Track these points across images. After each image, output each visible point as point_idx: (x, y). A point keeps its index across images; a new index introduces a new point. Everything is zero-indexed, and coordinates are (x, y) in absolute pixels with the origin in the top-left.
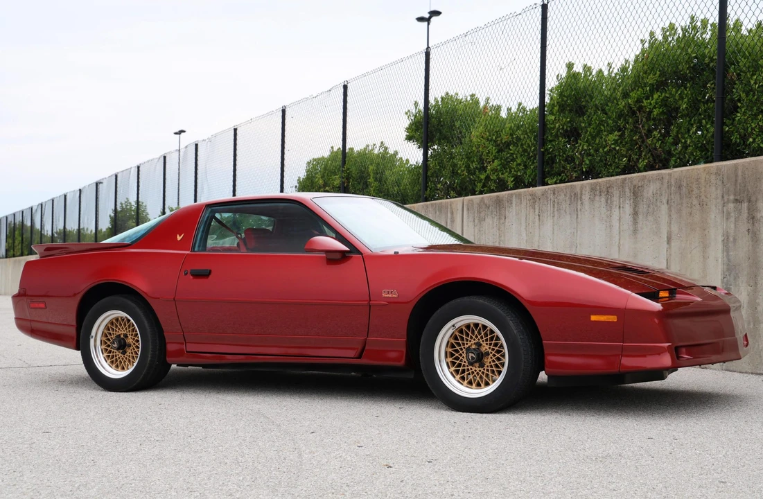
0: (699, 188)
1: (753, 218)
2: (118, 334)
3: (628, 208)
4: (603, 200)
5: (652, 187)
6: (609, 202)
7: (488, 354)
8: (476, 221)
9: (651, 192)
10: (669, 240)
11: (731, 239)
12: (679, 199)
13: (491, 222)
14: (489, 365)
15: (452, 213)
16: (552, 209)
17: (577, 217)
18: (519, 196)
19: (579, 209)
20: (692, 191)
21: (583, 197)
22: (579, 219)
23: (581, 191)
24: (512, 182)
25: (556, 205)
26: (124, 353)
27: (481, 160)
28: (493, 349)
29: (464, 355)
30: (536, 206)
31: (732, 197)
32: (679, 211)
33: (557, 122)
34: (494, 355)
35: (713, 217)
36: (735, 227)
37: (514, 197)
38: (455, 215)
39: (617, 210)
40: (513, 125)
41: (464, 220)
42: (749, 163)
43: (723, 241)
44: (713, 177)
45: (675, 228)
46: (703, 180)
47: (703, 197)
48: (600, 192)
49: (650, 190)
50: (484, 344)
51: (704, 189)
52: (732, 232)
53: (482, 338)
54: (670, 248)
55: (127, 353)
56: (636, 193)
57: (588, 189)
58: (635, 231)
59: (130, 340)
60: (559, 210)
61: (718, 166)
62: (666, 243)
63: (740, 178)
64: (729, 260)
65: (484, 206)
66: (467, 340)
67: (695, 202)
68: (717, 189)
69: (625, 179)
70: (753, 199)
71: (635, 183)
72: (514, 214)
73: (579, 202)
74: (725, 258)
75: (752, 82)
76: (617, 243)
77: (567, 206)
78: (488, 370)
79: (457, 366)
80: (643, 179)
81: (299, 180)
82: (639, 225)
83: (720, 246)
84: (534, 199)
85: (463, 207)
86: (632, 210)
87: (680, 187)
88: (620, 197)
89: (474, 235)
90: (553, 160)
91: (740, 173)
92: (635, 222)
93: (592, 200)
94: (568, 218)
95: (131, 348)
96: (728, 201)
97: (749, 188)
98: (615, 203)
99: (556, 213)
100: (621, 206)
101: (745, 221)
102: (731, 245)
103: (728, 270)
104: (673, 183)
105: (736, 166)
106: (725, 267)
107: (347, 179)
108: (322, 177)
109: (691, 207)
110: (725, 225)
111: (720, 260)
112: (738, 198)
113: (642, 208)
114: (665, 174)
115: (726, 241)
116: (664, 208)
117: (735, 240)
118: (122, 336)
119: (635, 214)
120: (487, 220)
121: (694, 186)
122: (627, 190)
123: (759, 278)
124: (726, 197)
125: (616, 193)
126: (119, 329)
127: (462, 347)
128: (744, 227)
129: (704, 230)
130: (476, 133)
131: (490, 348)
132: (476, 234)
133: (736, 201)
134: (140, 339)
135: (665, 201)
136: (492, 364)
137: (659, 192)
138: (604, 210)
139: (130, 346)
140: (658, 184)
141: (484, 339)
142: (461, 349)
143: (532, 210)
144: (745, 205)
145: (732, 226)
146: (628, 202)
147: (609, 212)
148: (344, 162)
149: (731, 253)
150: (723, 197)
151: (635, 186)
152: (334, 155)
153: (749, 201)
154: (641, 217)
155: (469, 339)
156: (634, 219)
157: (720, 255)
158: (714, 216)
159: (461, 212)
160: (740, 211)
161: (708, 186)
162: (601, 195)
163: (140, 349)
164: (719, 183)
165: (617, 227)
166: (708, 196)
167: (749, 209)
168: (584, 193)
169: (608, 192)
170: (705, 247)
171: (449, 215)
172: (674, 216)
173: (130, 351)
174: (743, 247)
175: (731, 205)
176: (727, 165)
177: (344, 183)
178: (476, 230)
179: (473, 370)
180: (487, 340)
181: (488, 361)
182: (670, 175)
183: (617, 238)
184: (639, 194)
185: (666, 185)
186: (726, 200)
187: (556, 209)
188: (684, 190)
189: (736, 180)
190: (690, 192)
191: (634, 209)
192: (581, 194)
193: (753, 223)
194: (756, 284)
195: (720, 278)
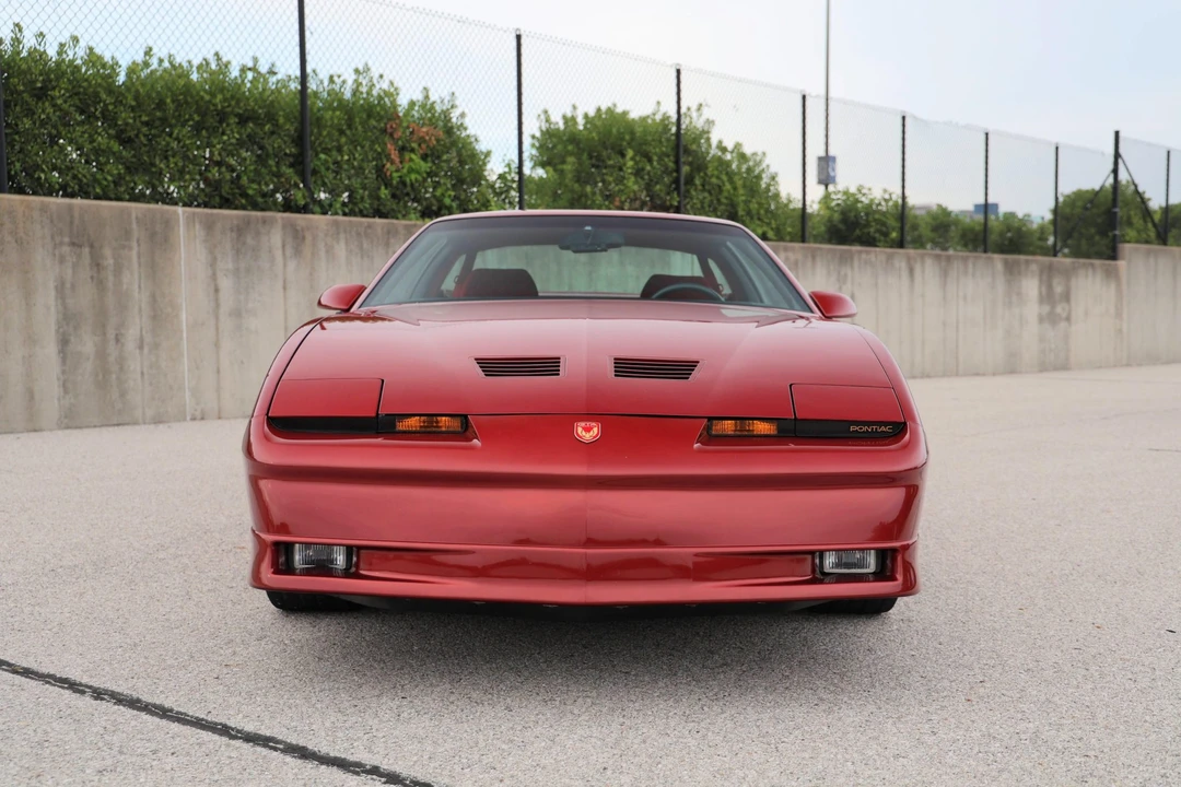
1: (98, 265)
11: (68, 285)
31: (66, 240)
36: (74, 272)
42: (89, 206)
43: (56, 287)
44: (36, 214)
46: (20, 215)
47: (21, 234)
51: (22, 224)
52: (68, 277)
61: (42, 202)
63: (76, 222)
64: (65, 308)
67: (8, 238)
68: (43, 227)
70: (96, 245)
74: (61, 307)
83: (52, 293)
91: (76, 215)
96: (61, 243)
97: (89, 232)
101: (88, 268)
102: (68, 292)
103: (65, 319)
105: (70, 207)
106: (61, 316)
110: (58, 269)
111: (53, 309)
112: (76, 241)
115: (60, 289)
117: (73, 287)
121: (6, 219)
123: (108, 328)
124: (58, 239)
128: (85, 273)
129: (27, 272)
133: (73, 244)
144: (86, 250)
145: (70, 271)
149: (67, 301)
150: (53, 238)
153: (92, 246)
157: (52, 302)
158: (41, 257)
160: (79, 256)
161: (29, 222)
164: (46, 221)
166: (31, 234)
167: (92, 255)
170: (28, 294)
174: (84, 298)
175: (66, 249)
186: (57, 242)
189: (72, 223)
193: (98, 271)
194: (105, 334)
195: (53, 327)
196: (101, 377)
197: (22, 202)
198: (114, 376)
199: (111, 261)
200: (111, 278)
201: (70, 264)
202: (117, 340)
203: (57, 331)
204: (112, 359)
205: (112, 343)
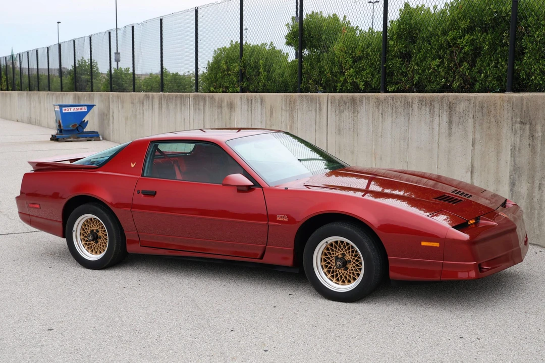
0: (495, 110)
1: (533, 136)
2: (92, 229)
3: (445, 118)
4: (428, 109)
5: (462, 105)
6: (432, 111)
7: (350, 261)
8: (337, 112)
9: (461, 109)
10: (473, 144)
11: (517, 149)
12: (481, 116)
13: (348, 114)
14: (351, 269)
15: (320, 104)
16: (391, 111)
17: (409, 119)
18: (368, 98)
19: (410, 113)
20: (491, 111)
21: (414, 105)
22: (410, 121)
23: (412, 101)
24: (363, 85)
25: (394, 108)
26: (97, 242)
27: (341, 67)
28: (354, 259)
29: (334, 261)
30: (380, 107)
31: (518, 120)
32: (481, 124)
33: (395, 46)
34: (354, 263)
35: (505, 132)
36: (520, 141)
37: (364, 98)
38: (322, 105)
39: (438, 118)
40: (364, 45)
41: (329, 110)
42: (532, 97)
43: (512, 149)
44: (506, 104)
45: (478, 136)
46: (498, 105)
47: (498, 117)
48: (426, 103)
49: (461, 107)
50: (347, 255)
51: (499, 111)
52: (518, 144)
53: (346, 250)
54: (474, 149)
55: (99, 243)
56: (451, 108)
57: (417, 100)
58: (450, 134)
59: (100, 234)
60: (396, 112)
61: (510, 97)
62: (471, 146)
63: (524, 107)
64: (515, 163)
65: (343, 102)
66: (336, 251)
67: (493, 120)
68: (508, 112)
69: (443, 97)
70: (534, 123)
71: (450, 100)
72: (364, 110)
73: (411, 109)
74: (512, 162)
75: (536, 36)
76: (437, 141)
77: (402, 110)
78: (350, 273)
79: (329, 268)
80: (457, 98)
81: (209, 63)
82: (453, 131)
83: (509, 153)
84: (378, 102)
85: (328, 101)
86: (448, 119)
87: (482, 107)
88: (440, 109)
89: (336, 122)
90: (392, 74)
91: (525, 103)
92: (450, 128)
93: (420, 108)
94: (402, 118)
95: (102, 239)
96: (516, 122)
97: (531, 114)
98: (436, 112)
99: (394, 114)
100: (441, 115)
101: (527, 138)
102: (517, 153)
103: (514, 170)
104: (477, 104)
105: (522, 98)
106: (512, 168)
107: (244, 67)
108: (226, 63)
109: (490, 123)
110: (513, 138)
111: (509, 163)
112: (523, 121)
113: (455, 119)
114: (472, 97)
115: (513, 149)
116: (471, 121)
117: (519, 150)
118: (95, 231)
119: (450, 122)
120: (345, 112)
121: (492, 108)
122: (445, 105)
123: (535, 179)
124: (514, 119)
125: (437, 106)
126: (93, 226)
127: (332, 255)
128: (526, 142)
129: (499, 140)
130: (336, 47)
131: (351, 258)
132: (337, 122)
133: (521, 123)
134: (107, 234)
135: (471, 116)
136: (353, 268)
137: (467, 109)
138: (428, 116)
139: (100, 238)
140: (467, 104)
141: (347, 251)
142: (332, 257)
143: (377, 110)
144: (528, 126)
145: (518, 140)
146: (445, 113)
147: (432, 119)
148: (241, 55)
149: (517, 159)
150: (512, 119)
151: (450, 103)
152: (233, 47)
153: (531, 124)
154: (454, 124)
155: (337, 251)
156: (450, 126)
157: (509, 159)
158: (506, 130)
159: (326, 105)
160: (524, 130)
161: (502, 109)
162: (426, 106)
163: (108, 241)
164: (510, 108)
165: (437, 130)
166: (502, 116)
167: (530, 130)
168: (414, 102)
169: (431, 104)
170: (498, 153)
171: (318, 105)
172: (478, 127)
173: (101, 241)
174: (524, 158)
175: (518, 125)
176: (516, 96)
177: (241, 70)
178: (337, 119)
179: (340, 272)
180: (349, 252)
181: (350, 266)
182: (475, 98)
183: (437, 138)
184: (453, 109)
185: (472, 105)
186: (514, 122)
187: (394, 111)
188: (485, 110)
189: (522, 108)
190: (489, 112)
191: (449, 120)
192: (412, 103)
193: (533, 141)
194: (533, 183)
195: (508, 175)
196: (529, 211)
197: (500, 97)
198: (536, 212)
199: (540, 134)
200: (539, 145)
201: (519, 135)
202: (540, 188)
203: (510, 178)
204: (535, 200)
205: (537, 189)
